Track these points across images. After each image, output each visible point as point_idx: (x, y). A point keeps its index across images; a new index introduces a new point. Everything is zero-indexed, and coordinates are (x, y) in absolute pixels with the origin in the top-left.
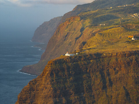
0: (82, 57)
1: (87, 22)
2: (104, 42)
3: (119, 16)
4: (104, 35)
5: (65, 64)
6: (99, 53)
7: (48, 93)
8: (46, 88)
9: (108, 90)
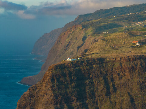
0: (84, 62)
1: (90, 31)
2: (108, 47)
3: (123, 24)
4: (107, 40)
5: (67, 69)
6: (102, 57)
7: (49, 99)
8: (47, 94)
9: (112, 96)
